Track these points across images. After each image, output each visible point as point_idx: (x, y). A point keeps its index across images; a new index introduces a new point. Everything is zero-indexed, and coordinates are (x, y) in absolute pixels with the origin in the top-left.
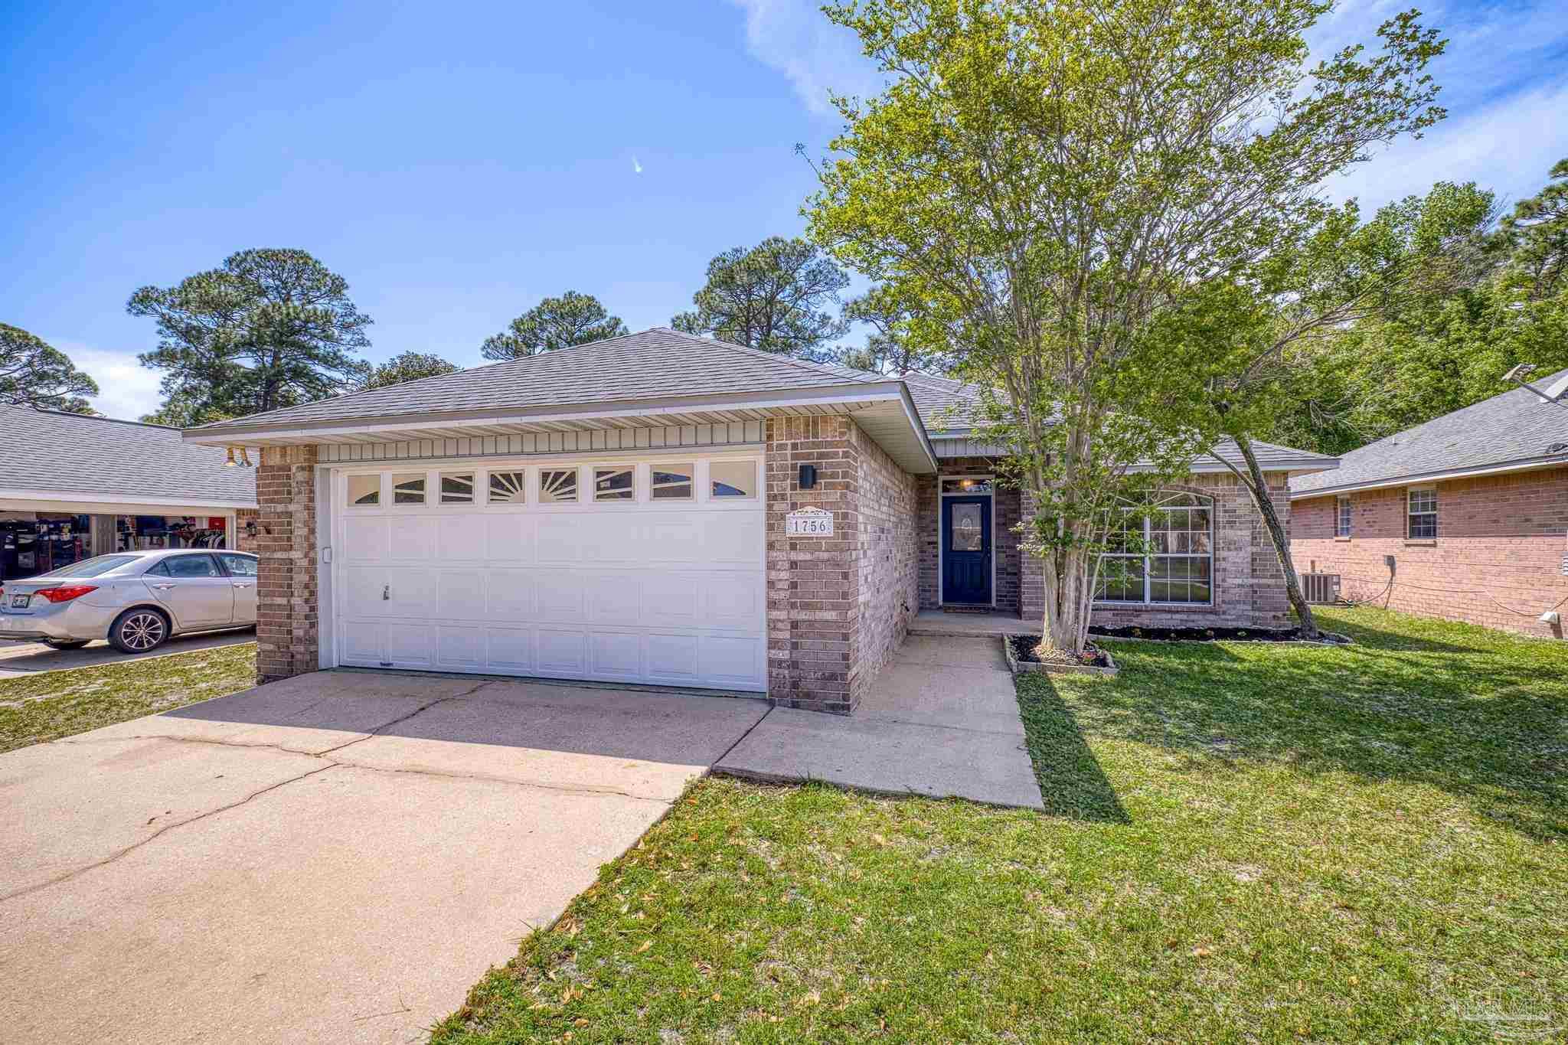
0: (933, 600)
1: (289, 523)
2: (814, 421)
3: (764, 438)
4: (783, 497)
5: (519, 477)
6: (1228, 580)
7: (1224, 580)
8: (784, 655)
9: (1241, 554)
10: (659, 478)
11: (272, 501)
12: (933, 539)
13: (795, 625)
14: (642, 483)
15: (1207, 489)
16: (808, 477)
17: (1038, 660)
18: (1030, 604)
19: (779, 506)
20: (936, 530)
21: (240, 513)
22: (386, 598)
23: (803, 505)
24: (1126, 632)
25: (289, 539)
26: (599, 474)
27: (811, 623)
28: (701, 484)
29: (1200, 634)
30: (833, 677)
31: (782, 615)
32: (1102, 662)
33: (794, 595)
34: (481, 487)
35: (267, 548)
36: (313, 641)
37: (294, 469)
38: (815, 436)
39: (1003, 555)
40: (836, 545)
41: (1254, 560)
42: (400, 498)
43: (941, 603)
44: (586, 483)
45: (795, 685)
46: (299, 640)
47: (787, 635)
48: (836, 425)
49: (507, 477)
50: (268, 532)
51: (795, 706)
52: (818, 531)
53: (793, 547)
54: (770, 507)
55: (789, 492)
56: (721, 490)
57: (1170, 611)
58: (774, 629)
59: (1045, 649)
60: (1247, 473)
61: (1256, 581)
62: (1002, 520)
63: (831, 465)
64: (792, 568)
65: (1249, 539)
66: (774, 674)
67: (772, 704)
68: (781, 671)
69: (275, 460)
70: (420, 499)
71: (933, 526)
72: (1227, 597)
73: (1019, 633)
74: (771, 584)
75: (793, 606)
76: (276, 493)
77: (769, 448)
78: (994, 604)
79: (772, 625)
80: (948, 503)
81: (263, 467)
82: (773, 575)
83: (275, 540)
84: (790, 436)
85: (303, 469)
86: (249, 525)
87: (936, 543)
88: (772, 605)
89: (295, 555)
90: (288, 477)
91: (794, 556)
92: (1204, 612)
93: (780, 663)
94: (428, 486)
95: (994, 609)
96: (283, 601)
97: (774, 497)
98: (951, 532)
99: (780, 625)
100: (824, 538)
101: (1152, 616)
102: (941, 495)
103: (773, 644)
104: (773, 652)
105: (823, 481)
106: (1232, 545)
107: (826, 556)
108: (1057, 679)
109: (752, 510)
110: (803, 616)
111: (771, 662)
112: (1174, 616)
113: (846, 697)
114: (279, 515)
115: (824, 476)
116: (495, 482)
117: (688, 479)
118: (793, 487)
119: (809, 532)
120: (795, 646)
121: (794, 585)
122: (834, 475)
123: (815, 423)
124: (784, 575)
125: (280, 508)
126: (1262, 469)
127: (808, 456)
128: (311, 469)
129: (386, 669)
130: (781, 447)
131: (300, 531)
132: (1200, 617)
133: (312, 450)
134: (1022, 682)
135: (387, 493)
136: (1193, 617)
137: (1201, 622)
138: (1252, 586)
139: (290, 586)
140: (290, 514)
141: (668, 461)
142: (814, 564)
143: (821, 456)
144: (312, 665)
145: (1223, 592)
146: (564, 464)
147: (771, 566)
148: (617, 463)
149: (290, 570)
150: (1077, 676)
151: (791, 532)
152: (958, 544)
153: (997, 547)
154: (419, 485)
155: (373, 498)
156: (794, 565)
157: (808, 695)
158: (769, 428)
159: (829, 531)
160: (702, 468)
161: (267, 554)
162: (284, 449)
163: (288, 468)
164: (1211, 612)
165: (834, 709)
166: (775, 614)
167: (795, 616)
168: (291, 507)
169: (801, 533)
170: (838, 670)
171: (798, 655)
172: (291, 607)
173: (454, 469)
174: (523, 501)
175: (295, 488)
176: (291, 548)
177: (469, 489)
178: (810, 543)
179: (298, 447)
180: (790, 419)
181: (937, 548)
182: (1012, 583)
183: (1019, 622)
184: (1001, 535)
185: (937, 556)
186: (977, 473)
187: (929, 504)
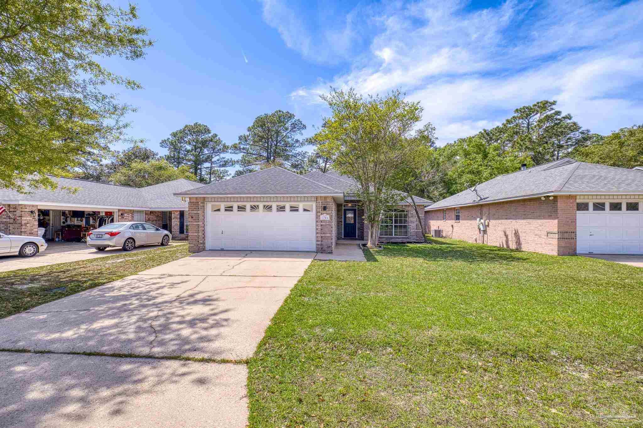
0: (341, 237)
1: (198, 216)
2: (326, 198)
3: (315, 200)
4: (320, 212)
5: (258, 206)
6: (411, 230)
8: (319, 243)
9: (414, 224)
10: (291, 207)
11: (193, 210)
12: (341, 220)
13: (322, 237)
14: (288, 208)
15: (407, 209)
16: (325, 208)
17: (367, 247)
18: (366, 237)
19: (318, 214)
20: (342, 218)
21: (119, 210)
22: (222, 233)
23: (324, 214)
24: (388, 243)
25: (198, 219)
26: (277, 206)
27: (325, 237)
28: (301, 209)
29: (405, 243)
30: (329, 247)
32: (380, 247)
33: (321, 231)
34: (248, 208)
35: (191, 222)
36: (204, 243)
37: (200, 203)
38: (326, 200)
39: (359, 224)
40: (330, 221)
41: (417, 225)
42: (226, 210)
43: (343, 237)
44: (274, 208)
45: (322, 249)
46: (201, 243)
47: (320, 239)
48: (330, 198)
49: (254, 206)
50: (192, 218)
51: (322, 252)
54: (317, 214)
56: (305, 210)
57: (398, 238)
59: (369, 245)
60: (413, 205)
61: (417, 230)
62: (359, 215)
63: (329, 206)
65: (416, 221)
66: (317, 247)
67: (317, 252)
69: (194, 200)
70: (232, 210)
71: (341, 216)
73: (363, 243)
74: (317, 229)
75: (321, 233)
76: (195, 208)
77: (317, 202)
78: (357, 237)
79: (317, 237)
80: (345, 210)
81: (190, 202)
82: (317, 227)
83: (194, 220)
84: (321, 200)
85: (202, 203)
86: (122, 214)
88: (317, 233)
89: (200, 223)
90: (198, 205)
91: (322, 224)
92: (406, 238)
93: (319, 245)
94: (234, 208)
95: (357, 239)
96: (196, 234)
97: (318, 212)
98: (346, 217)
99: (319, 237)
100: (327, 220)
101: (395, 239)
102: (343, 208)
103: (317, 241)
105: (327, 209)
106: (412, 222)
107: (328, 223)
108: (371, 250)
109: (312, 214)
110: (323, 235)
111: (317, 244)
112: (400, 239)
113: (332, 251)
114: (195, 214)
116: (252, 207)
117: (298, 208)
118: (322, 210)
119: (325, 219)
120: (322, 241)
121: (322, 229)
122: (330, 208)
124: (320, 227)
125: (195, 212)
126: (416, 204)
127: (325, 204)
128: (204, 203)
129: (222, 250)
130: (319, 202)
131: (201, 217)
133: (204, 198)
134: (363, 250)
135: (223, 208)
136: (403, 239)
137: (405, 240)
138: (416, 232)
139: (198, 230)
140: (198, 214)
141: (293, 204)
142: (326, 225)
143: (327, 204)
144: (204, 249)
145: (410, 233)
146: (269, 204)
147: (317, 226)
148: (282, 204)
149: (198, 227)
150: (375, 249)
151: (321, 219)
152: (348, 222)
153: (358, 222)
154: (232, 207)
155: (219, 210)
156: (322, 225)
157: (324, 251)
158: (317, 198)
159: (329, 219)
160: (301, 206)
161: (192, 223)
162: (197, 198)
163: (198, 203)
164: (408, 238)
165: (329, 253)
166: (318, 235)
167: (322, 235)
168: (199, 212)
169: (323, 219)
170: (330, 245)
171: (322, 243)
172: (199, 236)
173: (241, 204)
174: (258, 211)
175: (200, 207)
176: (199, 222)
177: (245, 208)
178: (324, 221)
179: (201, 198)
180: (321, 197)
181: (342, 222)
182: (361, 232)
184: (359, 219)
185: (342, 225)
186: (353, 203)
187: (340, 211)
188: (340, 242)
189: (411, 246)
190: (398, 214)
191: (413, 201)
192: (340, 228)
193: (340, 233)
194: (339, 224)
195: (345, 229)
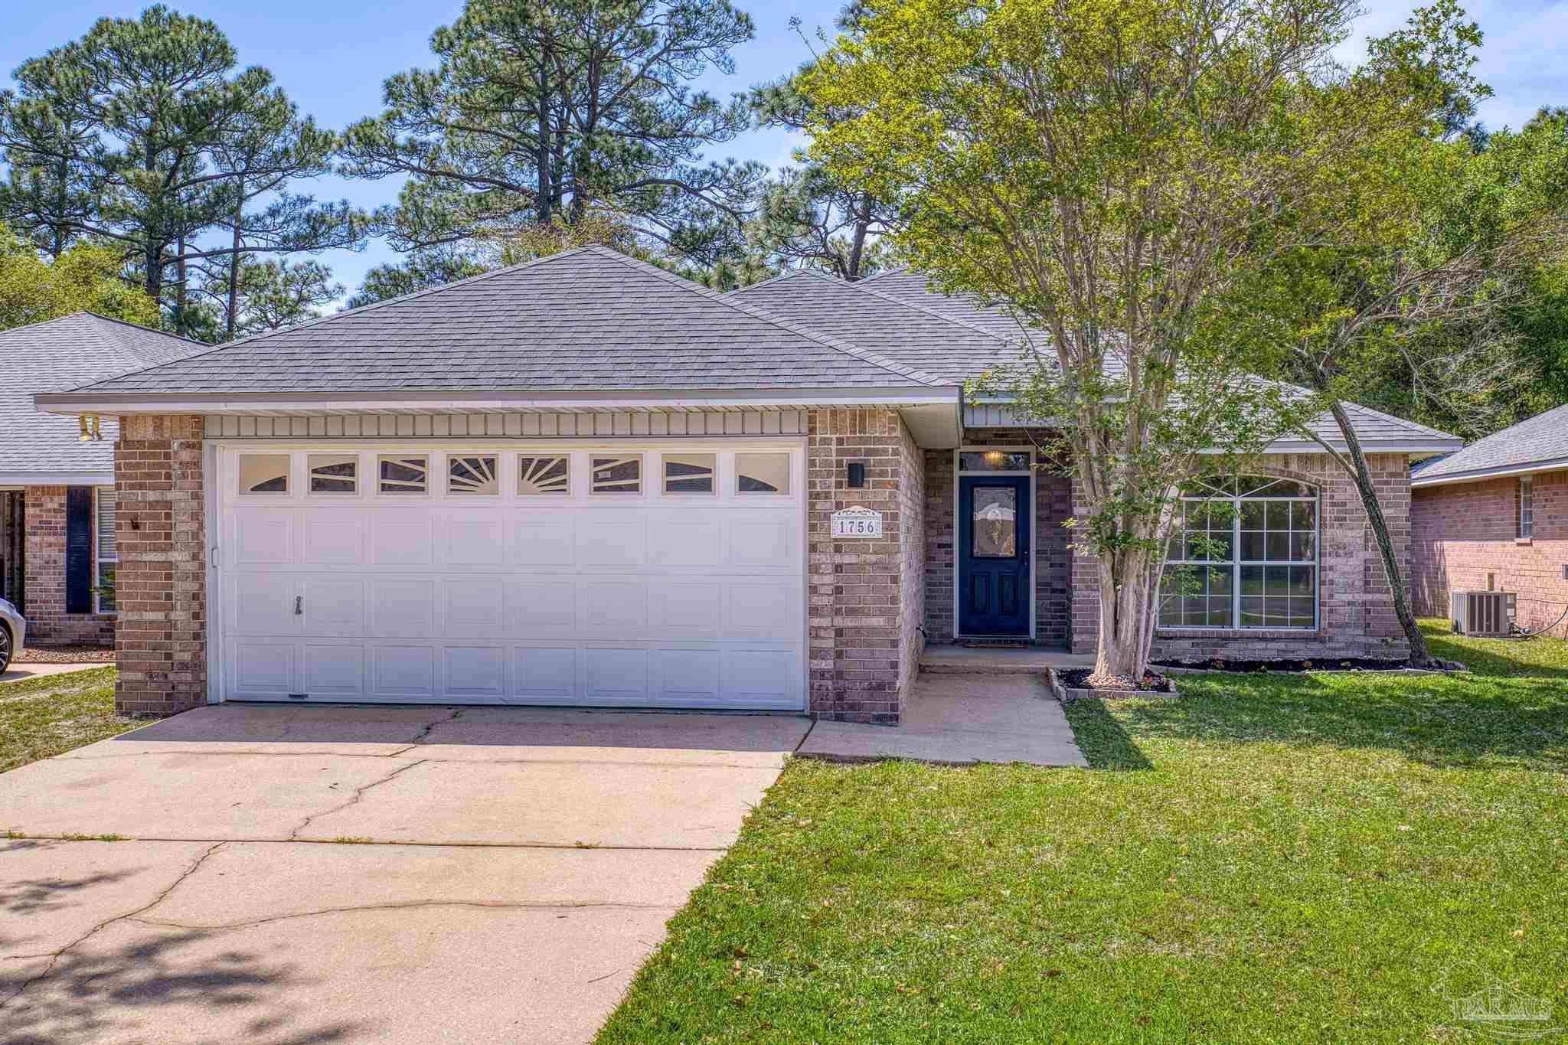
0: (945, 630)
1: (168, 516)
2: (861, 417)
3: (805, 430)
4: (827, 496)
5: (490, 462)
6: (1336, 596)
7: (1331, 596)
8: (827, 664)
9: (1352, 561)
10: (672, 468)
11: (141, 486)
12: (945, 540)
13: (839, 632)
14: (652, 474)
15: (1313, 475)
16: (856, 475)
17: (1090, 687)
18: (1082, 633)
19: (821, 506)
20: (950, 526)
22: (299, 612)
23: (849, 504)
24: (1204, 665)
25: (168, 536)
26: (597, 463)
27: (858, 630)
28: (725, 478)
29: (1298, 666)
30: (880, 687)
31: (825, 622)
32: (1164, 688)
33: (838, 601)
34: (438, 473)
35: (133, 548)
36: (197, 665)
37: (175, 446)
38: (863, 430)
39: (1046, 563)
40: (884, 547)
41: (1367, 569)
42: (318, 486)
43: (956, 635)
44: (580, 472)
45: (840, 697)
46: (184, 666)
47: (830, 643)
48: (885, 420)
49: (471, 463)
50: (136, 526)
51: (839, 718)
52: (866, 532)
53: (838, 549)
54: (812, 506)
55: (833, 490)
56: (747, 484)
57: (1263, 639)
58: (817, 637)
59: (1101, 676)
60: (1346, 456)
61: (1369, 597)
62: (1045, 513)
63: (881, 462)
64: (837, 571)
65: (1361, 541)
66: (816, 686)
67: (813, 717)
68: (823, 682)
69: (145, 432)
70: (349, 487)
71: (948, 519)
72: (1336, 618)
73: (1069, 667)
74: (813, 589)
75: (838, 612)
76: (149, 476)
77: (811, 442)
78: (1033, 635)
79: (814, 633)
80: (969, 486)
81: (124, 444)
82: (815, 579)
83: (146, 536)
84: (835, 429)
85: (189, 446)
87: (950, 546)
88: (814, 611)
89: (176, 556)
90: (167, 456)
91: (838, 559)
92: (1307, 639)
93: (822, 674)
94: (360, 470)
95: (1033, 643)
96: (159, 616)
97: (817, 495)
98: (972, 523)
99: (822, 633)
100: (870, 540)
101: (1243, 646)
102: (957, 473)
103: (815, 654)
104: (815, 662)
105: (871, 479)
106: (1342, 550)
107: (874, 558)
108: (1112, 705)
109: (790, 507)
110: (848, 622)
111: (813, 674)
112: (1271, 645)
113: (894, 707)
114: (152, 505)
115: (871, 474)
116: (457, 469)
117: (709, 471)
118: (839, 485)
119: (855, 534)
120: (839, 655)
121: (838, 590)
122: (882, 474)
123: (863, 418)
124: (828, 579)
125: (152, 496)
126: (1364, 450)
127: (855, 453)
128: (199, 448)
129: (298, 701)
130: (825, 441)
131: (183, 526)
132: (1302, 645)
133: (199, 420)
134: (1070, 708)
135: (299, 478)
136: (1292, 646)
137: (1302, 652)
138: (1364, 603)
139: (169, 597)
140: (169, 504)
141: (685, 451)
142: (860, 567)
143: (869, 453)
144: (199, 700)
145: (1331, 611)
146: (551, 450)
147: (813, 569)
148: (620, 451)
149: (169, 577)
150: (1134, 701)
151: (836, 533)
152: (982, 547)
153: (1038, 552)
154: (349, 468)
155: (278, 484)
156: (838, 568)
157: (852, 707)
158: (812, 420)
159: (878, 533)
160: (726, 462)
161: (132, 556)
162: (159, 419)
163: (166, 445)
164: (1315, 639)
165: (881, 720)
166: (817, 622)
167: (839, 622)
168: (170, 496)
169: (847, 534)
170: (886, 678)
171: (843, 664)
172: (171, 623)
173: (399, 451)
174: (495, 492)
175: (176, 471)
176: (171, 547)
177: (420, 477)
178: (857, 545)
179: (181, 417)
180: (834, 412)
181: (952, 553)
182: (1058, 604)
183: (1068, 656)
184: (1045, 532)
185: (951, 565)
186: (1009, 443)
187: (941, 487)
188: (938, 663)
189: (1332, 681)
190: (1259, 505)
191: (1347, 432)
192: (941, 584)
193: (940, 610)
194: (934, 559)
195: (967, 590)
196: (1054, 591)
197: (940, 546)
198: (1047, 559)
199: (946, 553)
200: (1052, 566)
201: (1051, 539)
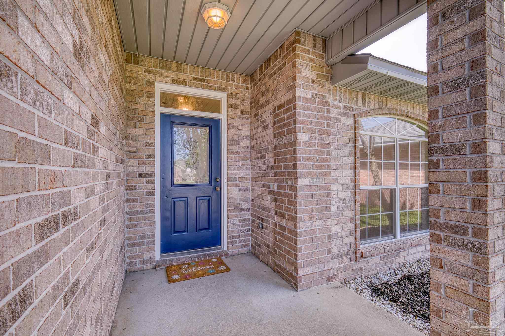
0: (147, 256)
18: (306, 266)
20: (151, 156)
39: (237, 189)
43: (158, 256)
62: (234, 148)
71: (148, 150)
87: (152, 175)
102: (159, 108)
153: (228, 179)
181: (153, 182)
182: (245, 220)
183: (294, 293)
184: (235, 163)
185: (153, 194)
186: (206, 87)
187: (141, 120)
192: (142, 212)
193: (142, 237)
194: (134, 188)
195: (168, 214)
196: (241, 210)
197: (140, 175)
198: (237, 185)
199: (148, 182)
200: (240, 190)
201: (240, 169)
